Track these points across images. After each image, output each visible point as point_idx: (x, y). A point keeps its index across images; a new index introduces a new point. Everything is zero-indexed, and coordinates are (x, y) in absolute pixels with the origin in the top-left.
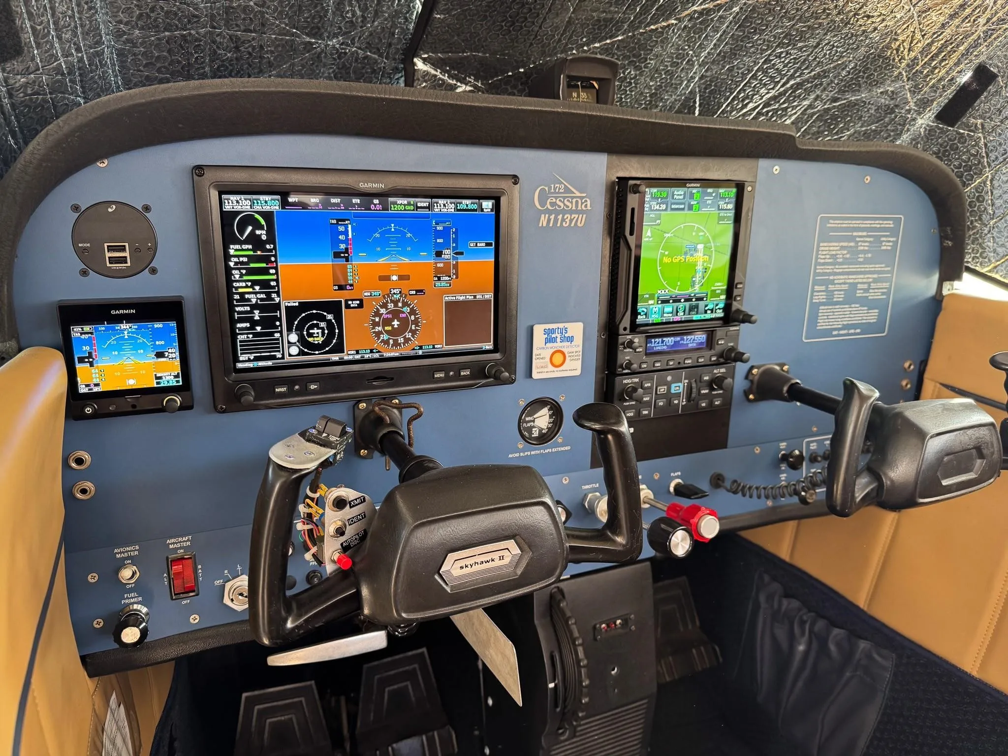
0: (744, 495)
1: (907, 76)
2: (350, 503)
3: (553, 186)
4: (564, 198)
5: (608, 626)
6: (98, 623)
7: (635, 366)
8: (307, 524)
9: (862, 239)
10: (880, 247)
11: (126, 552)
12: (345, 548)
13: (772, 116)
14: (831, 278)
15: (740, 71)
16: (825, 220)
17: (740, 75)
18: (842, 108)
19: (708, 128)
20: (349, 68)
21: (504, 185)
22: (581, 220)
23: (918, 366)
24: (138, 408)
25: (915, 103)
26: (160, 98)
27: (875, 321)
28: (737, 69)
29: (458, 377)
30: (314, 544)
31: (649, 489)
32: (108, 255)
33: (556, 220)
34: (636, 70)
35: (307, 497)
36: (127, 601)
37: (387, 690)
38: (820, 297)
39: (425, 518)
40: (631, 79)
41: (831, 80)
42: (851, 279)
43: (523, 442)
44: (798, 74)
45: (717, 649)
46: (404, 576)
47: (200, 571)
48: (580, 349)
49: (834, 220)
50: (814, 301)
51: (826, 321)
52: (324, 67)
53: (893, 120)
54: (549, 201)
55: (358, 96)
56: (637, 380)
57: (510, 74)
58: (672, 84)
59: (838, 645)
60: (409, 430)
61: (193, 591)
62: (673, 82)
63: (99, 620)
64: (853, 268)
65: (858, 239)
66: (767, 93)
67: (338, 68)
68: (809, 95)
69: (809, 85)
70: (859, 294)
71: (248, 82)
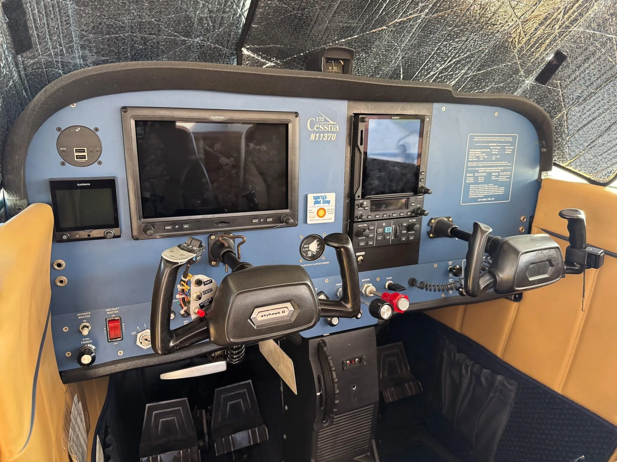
0: (427, 290)
1: (518, 57)
2: (204, 283)
3: (317, 118)
4: (324, 124)
5: (351, 362)
6: (69, 354)
7: (364, 217)
8: (182, 295)
9: (494, 148)
10: (505, 152)
11: (84, 315)
12: (202, 307)
13: (444, 79)
14: (477, 169)
15: (424, 54)
16: (472, 137)
17: (424, 56)
18: (484, 75)
19: (402, 86)
20: (206, 53)
21: (291, 117)
22: (334, 137)
23: (528, 220)
24: (91, 237)
25: (524, 71)
26: (105, 71)
27: (503, 193)
28: (423, 53)
29: (266, 222)
30: (186, 305)
31: (373, 286)
32: (76, 154)
33: (320, 137)
34: (366, 54)
35: (182, 280)
36: (84, 342)
37: (229, 403)
38: (470, 180)
39: (243, 290)
40: (363, 59)
41: (476, 59)
42: (488, 170)
43: (302, 259)
44: (457, 56)
45: (420, 383)
46: (232, 320)
47: (124, 327)
48: (334, 207)
49: (478, 137)
50: (467, 182)
51: (474, 193)
52: (192, 53)
53: (512, 81)
54: (316, 126)
55: (209, 70)
56: (366, 225)
57: (296, 56)
58: (387, 62)
59: (486, 379)
60: (238, 250)
61: (120, 338)
62: (387, 60)
63: (69, 352)
64: (489, 163)
65: (491, 148)
66: (441, 66)
67: (200, 54)
68: (464, 67)
69: (464, 62)
70: (493, 178)
71: (151, 63)
